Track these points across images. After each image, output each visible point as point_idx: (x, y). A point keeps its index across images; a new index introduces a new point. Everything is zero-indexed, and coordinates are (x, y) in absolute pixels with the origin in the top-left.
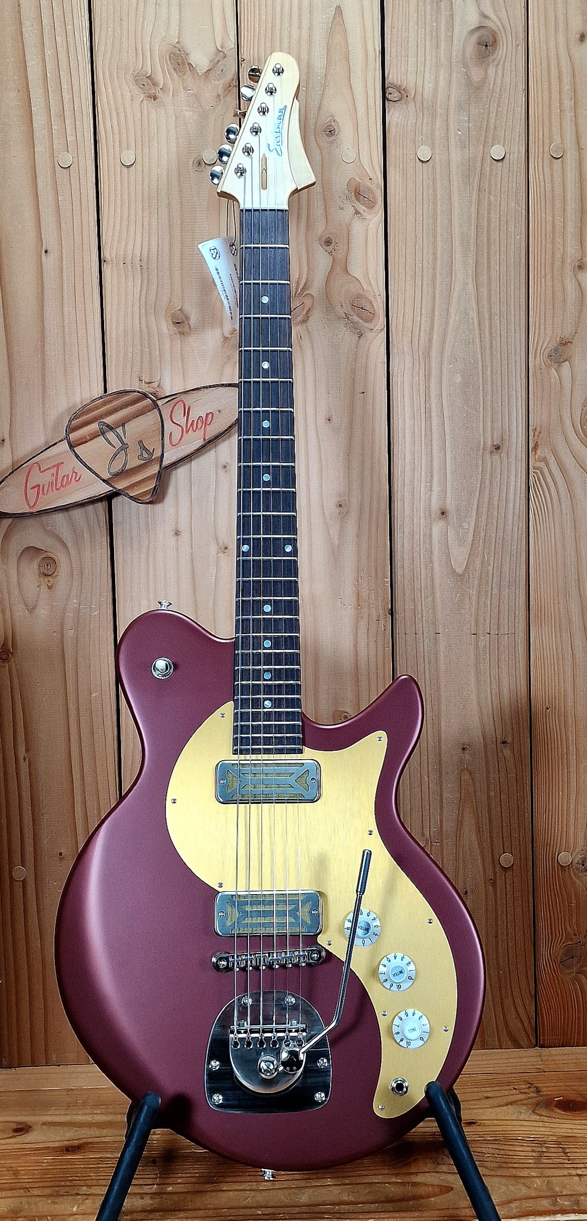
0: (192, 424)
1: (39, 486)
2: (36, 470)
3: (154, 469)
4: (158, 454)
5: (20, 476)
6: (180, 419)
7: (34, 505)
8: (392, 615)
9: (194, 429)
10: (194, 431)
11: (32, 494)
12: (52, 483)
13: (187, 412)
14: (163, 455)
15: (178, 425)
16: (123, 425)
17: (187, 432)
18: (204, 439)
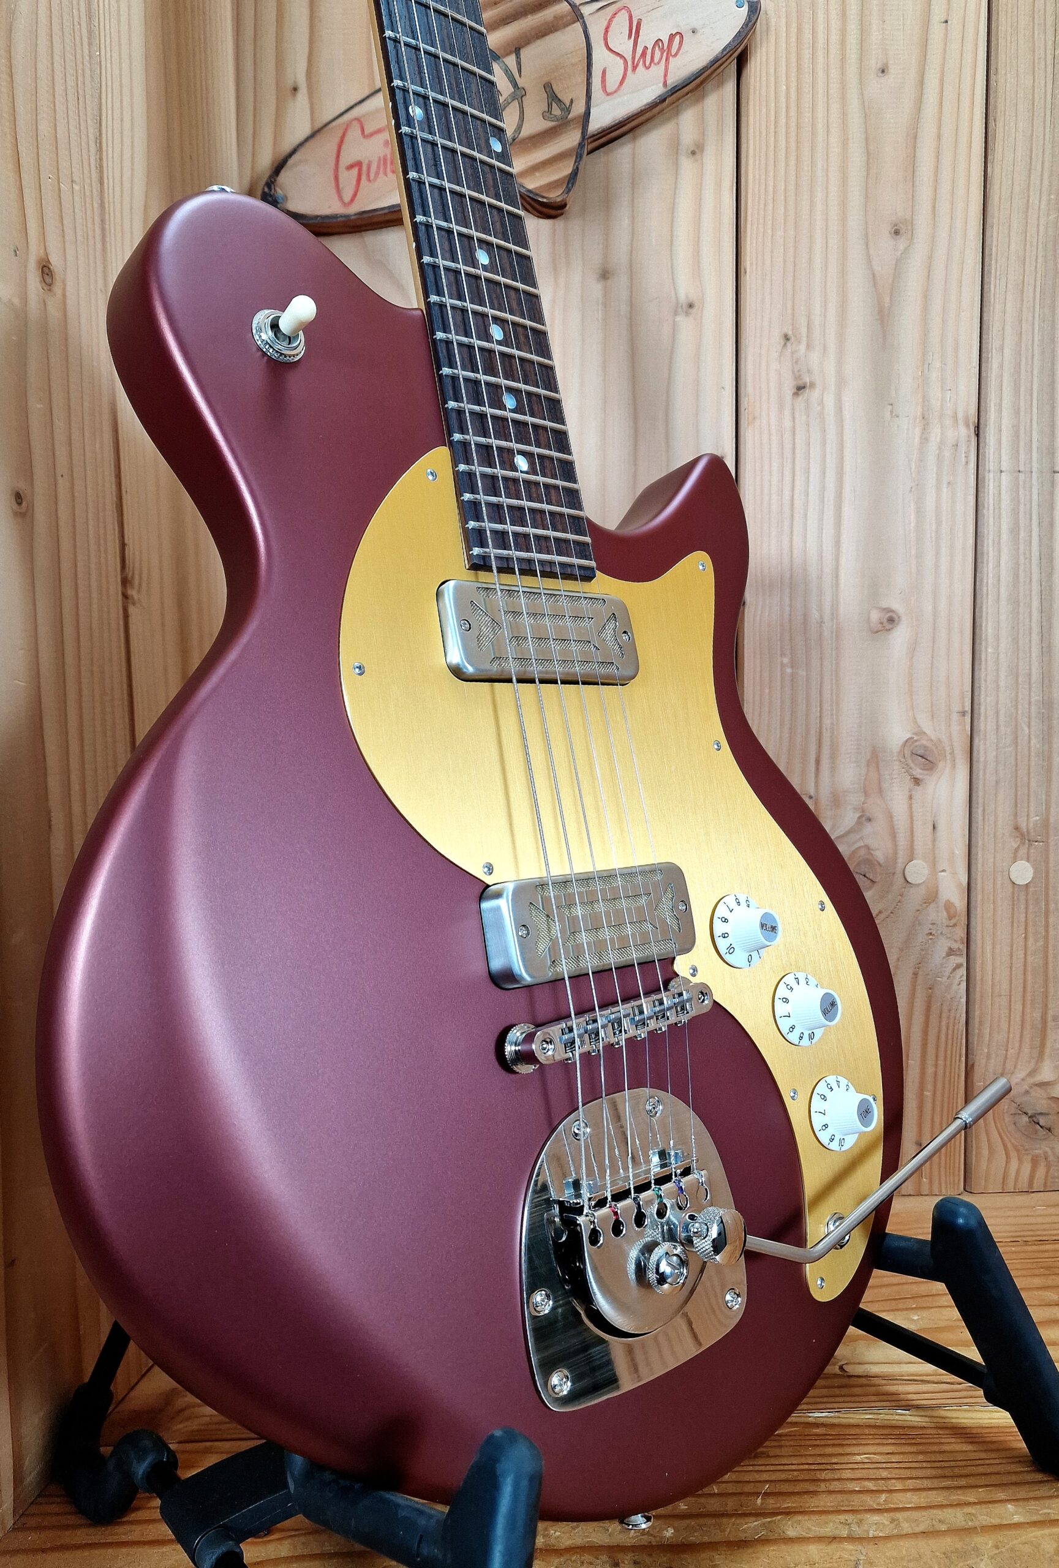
0: (644, 54)
1: (358, 164)
2: (354, 133)
3: (571, 139)
4: (579, 109)
5: (326, 146)
6: (622, 42)
7: (352, 200)
8: (978, 435)
9: (647, 64)
10: (648, 68)
11: (348, 178)
12: (385, 160)
13: (635, 31)
14: (587, 114)
15: (618, 54)
16: (517, 51)
17: (634, 68)
18: (665, 84)
